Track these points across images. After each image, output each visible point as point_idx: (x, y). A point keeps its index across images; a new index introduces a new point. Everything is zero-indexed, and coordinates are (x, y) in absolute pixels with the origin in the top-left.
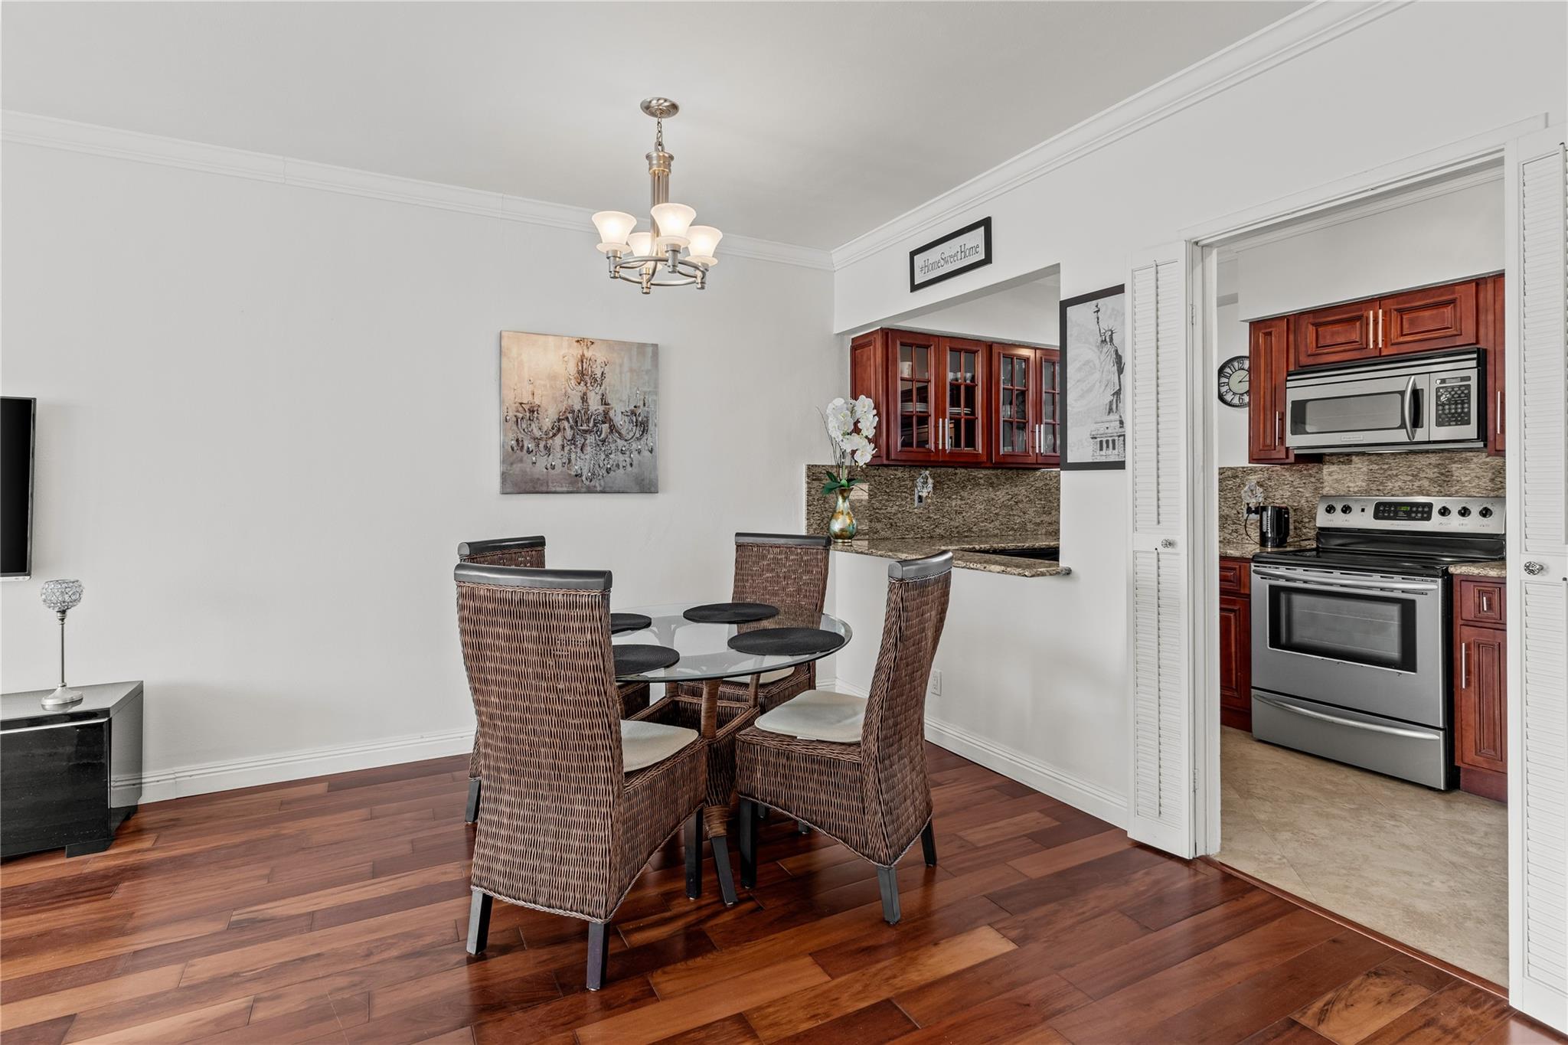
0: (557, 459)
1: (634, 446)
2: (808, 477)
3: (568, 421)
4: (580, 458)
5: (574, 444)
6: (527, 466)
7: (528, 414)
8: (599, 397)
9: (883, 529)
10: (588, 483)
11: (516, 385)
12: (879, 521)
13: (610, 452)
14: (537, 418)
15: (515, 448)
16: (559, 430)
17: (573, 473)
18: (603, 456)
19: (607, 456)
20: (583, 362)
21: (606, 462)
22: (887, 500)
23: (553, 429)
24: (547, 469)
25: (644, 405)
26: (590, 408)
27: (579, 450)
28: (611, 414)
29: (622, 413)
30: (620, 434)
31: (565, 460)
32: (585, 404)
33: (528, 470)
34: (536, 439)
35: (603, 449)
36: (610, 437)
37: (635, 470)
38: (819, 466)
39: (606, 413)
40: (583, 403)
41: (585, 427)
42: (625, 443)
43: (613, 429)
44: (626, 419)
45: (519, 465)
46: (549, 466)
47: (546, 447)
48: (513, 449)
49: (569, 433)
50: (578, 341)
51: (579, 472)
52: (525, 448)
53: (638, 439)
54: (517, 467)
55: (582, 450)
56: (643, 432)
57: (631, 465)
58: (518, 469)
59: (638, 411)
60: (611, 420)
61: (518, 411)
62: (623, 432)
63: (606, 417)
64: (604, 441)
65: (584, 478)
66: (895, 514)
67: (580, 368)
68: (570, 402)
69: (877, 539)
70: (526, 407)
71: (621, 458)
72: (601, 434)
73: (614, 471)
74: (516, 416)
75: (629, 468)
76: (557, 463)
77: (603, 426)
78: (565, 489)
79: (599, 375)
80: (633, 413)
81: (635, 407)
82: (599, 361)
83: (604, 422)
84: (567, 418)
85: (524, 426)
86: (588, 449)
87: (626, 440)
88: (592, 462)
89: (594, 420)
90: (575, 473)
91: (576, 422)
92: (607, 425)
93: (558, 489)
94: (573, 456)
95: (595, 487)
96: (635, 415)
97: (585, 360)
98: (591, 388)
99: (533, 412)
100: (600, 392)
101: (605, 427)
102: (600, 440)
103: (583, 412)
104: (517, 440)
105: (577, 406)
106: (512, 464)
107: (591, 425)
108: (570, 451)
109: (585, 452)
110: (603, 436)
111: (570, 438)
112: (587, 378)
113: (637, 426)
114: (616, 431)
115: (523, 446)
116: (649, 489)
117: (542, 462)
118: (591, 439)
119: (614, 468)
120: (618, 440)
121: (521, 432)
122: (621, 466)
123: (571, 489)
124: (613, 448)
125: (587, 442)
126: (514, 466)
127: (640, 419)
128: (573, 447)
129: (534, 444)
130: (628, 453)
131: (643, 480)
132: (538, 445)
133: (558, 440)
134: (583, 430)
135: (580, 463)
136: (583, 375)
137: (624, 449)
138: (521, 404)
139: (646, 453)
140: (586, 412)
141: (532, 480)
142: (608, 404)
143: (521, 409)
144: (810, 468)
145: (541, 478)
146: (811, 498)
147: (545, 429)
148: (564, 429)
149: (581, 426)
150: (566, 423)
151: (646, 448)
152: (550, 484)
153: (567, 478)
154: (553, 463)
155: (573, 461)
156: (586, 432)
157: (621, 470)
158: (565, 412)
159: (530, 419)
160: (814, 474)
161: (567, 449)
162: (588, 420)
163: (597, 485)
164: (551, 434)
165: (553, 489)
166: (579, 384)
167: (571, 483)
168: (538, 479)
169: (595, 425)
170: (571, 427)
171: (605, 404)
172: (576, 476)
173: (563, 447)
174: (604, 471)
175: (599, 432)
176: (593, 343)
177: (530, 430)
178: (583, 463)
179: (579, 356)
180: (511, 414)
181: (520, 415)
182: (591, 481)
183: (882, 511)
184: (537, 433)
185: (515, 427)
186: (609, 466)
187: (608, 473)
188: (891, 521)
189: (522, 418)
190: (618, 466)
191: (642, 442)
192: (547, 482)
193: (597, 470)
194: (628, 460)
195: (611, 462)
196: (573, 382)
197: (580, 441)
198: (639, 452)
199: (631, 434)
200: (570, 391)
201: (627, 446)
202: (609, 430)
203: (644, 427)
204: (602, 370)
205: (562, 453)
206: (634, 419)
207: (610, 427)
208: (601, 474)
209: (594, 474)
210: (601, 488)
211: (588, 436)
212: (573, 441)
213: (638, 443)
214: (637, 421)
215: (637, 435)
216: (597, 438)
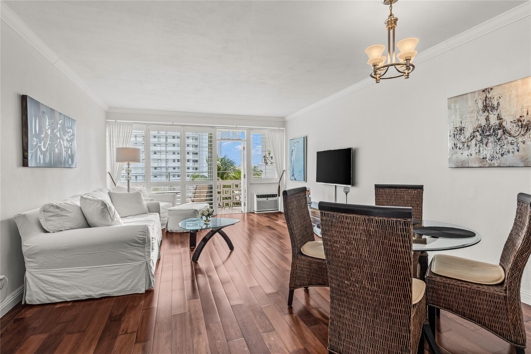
0: (473, 150)
1: (520, 139)
3: (479, 132)
4: (485, 149)
5: (482, 143)
6: (459, 155)
7: (459, 132)
8: (496, 116)
10: (490, 162)
11: (454, 120)
13: (503, 144)
14: (463, 133)
15: (454, 148)
16: (474, 137)
17: (482, 157)
18: (498, 147)
19: (501, 147)
20: (486, 100)
21: (501, 150)
23: (471, 137)
24: (468, 156)
25: (528, 114)
26: (491, 123)
27: (484, 145)
28: (504, 124)
29: (511, 122)
30: (510, 134)
31: (477, 151)
32: (488, 121)
33: (459, 157)
34: (463, 143)
35: (499, 143)
36: (503, 136)
37: (521, 153)
39: (500, 124)
40: (487, 121)
41: (488, 133)
42: (513, 139)
43: (505, 132)
44: (514, 125)
45: (456, 155)
46: (469, 154)
47: (467, 146)
48: (453, 148)
49: (479, 138)
50: (483, 91)
51: (485, 156)
52: (458, 147)
53: (523, 135)
54: (455, 156)
55: (486, 145)
56: (527, 130)
57: (518, 151)
58: (455, 157)
59: (522, 119)
60: (504, 127)
61: (455, 131)
62: (512, 132)
63: (500, 126)
64: (499, 139)
65: (487, 159)
67: (485, 104)
68: (480, 122)
70: (458, 129)
71: (510, 147)
72: (497, 136)
73: (506, 155)
74: (454, 134)
75: (516, 153)
76: (474, 153)
77: (499, 131)
78: (477, 165)
79: (496, 105)
80: (519, 120)
81: (521, 117)
82: (496, 97)
83: (499, 129)
84: (478, 131)
85: (457, 137)
86: (490, 144)
87: (514, 137)
88: (492, 151)
89: (493, 129)
90: (483, 157)
91: (483, 132)
92: (502, 130)
93: (474, 165)
94: (481, 149)
95: (494, 164)
96: (521, 121)
97: (487, 99)
98: (491, 113)
99: (461, 130)
100: (497, 113)
101: (500, 132)
102: (497, 139)
103: (486, 126)
104: (455, 144)
105: (484, 124)
106: (452, 155)
107: (491, 132)
108: (480, 146)
109: (488, 146)
110: (499, 136)
111: (480, 140)
112: (489, 109)
113: (522, 127)
114: (507, 133)
115: (457, 147)
117: (466, 153)
118: (491, 139)
119: (506, 153)
120: (509, 138)
121: (456, 140)
122: (511, 152)
123: (480, 165)
124: (505, 142)
125: (489, 141)
126: (453, 155)
127: (524, 123)
128: (481, 144)
129: (462, 145)
130: (515, 144)
131: (527, 159)
132: (464, 145)
133: (474, 142)
134: (487, 135)
135: (485, 152)
136: (486, 107)
137: (513, 142)
138: (456, 128)
140: (488, 126)
141: (461, 162)
142: (502, 119)
143: (456, 130)
145: (465, 160)
147: (467, 137)
148: (477, 136)
149: (486, 133)
150: (477, 134)
152: (470, 163)
153: (478, 159)
154: (471, 153)
155: (481, 151)
156: (488, 136)
157: (511, 154)
158: (477, 128)
159: (460, 134)
161: (478, 145)
162: (490, 129)
163: (495, 163)
164: (470, 139)
165: (471, 166)
166: (484, 112)
167: (480, 162)
168: (464, 161)
169: (494, 131)
170: (480, 135)
171: (500, 119)
172: (483, 158)
173: (476, 145)
174: (500, 155)
176: (492, 89)
177: (460, 139)
178: (487, 151)
179: (484, 98)
180: (452, 133)
181: (456, 133)
182: (492, 161)
184: (463, 140)
185: (453, 139)
186: (503, 152)
187: (502, 156)
189: (457, 134)
190: (509, 152)
191: (526, 136)
192: (468, 162)
193: (495, 155)
194: (516, 148)
195: (504, 150)
196: (481, 112)
197: (485, 141)
198: (524, 143)
199: (518, 133)
200: (479, 117)
201: (515, 140)
202: (502, 133)
203: (527, 127)
204: (498, 101)
205: (476, 147)
206: (520, 124)
207: (503, 131)
208: (498, 157)
209: (493, 157)
210: (498, 165)
211: (489, 138)
212: (481, 141)
213: (523, 137)
214: (522, 125)
215: (522, 133)
216: (495, 138)
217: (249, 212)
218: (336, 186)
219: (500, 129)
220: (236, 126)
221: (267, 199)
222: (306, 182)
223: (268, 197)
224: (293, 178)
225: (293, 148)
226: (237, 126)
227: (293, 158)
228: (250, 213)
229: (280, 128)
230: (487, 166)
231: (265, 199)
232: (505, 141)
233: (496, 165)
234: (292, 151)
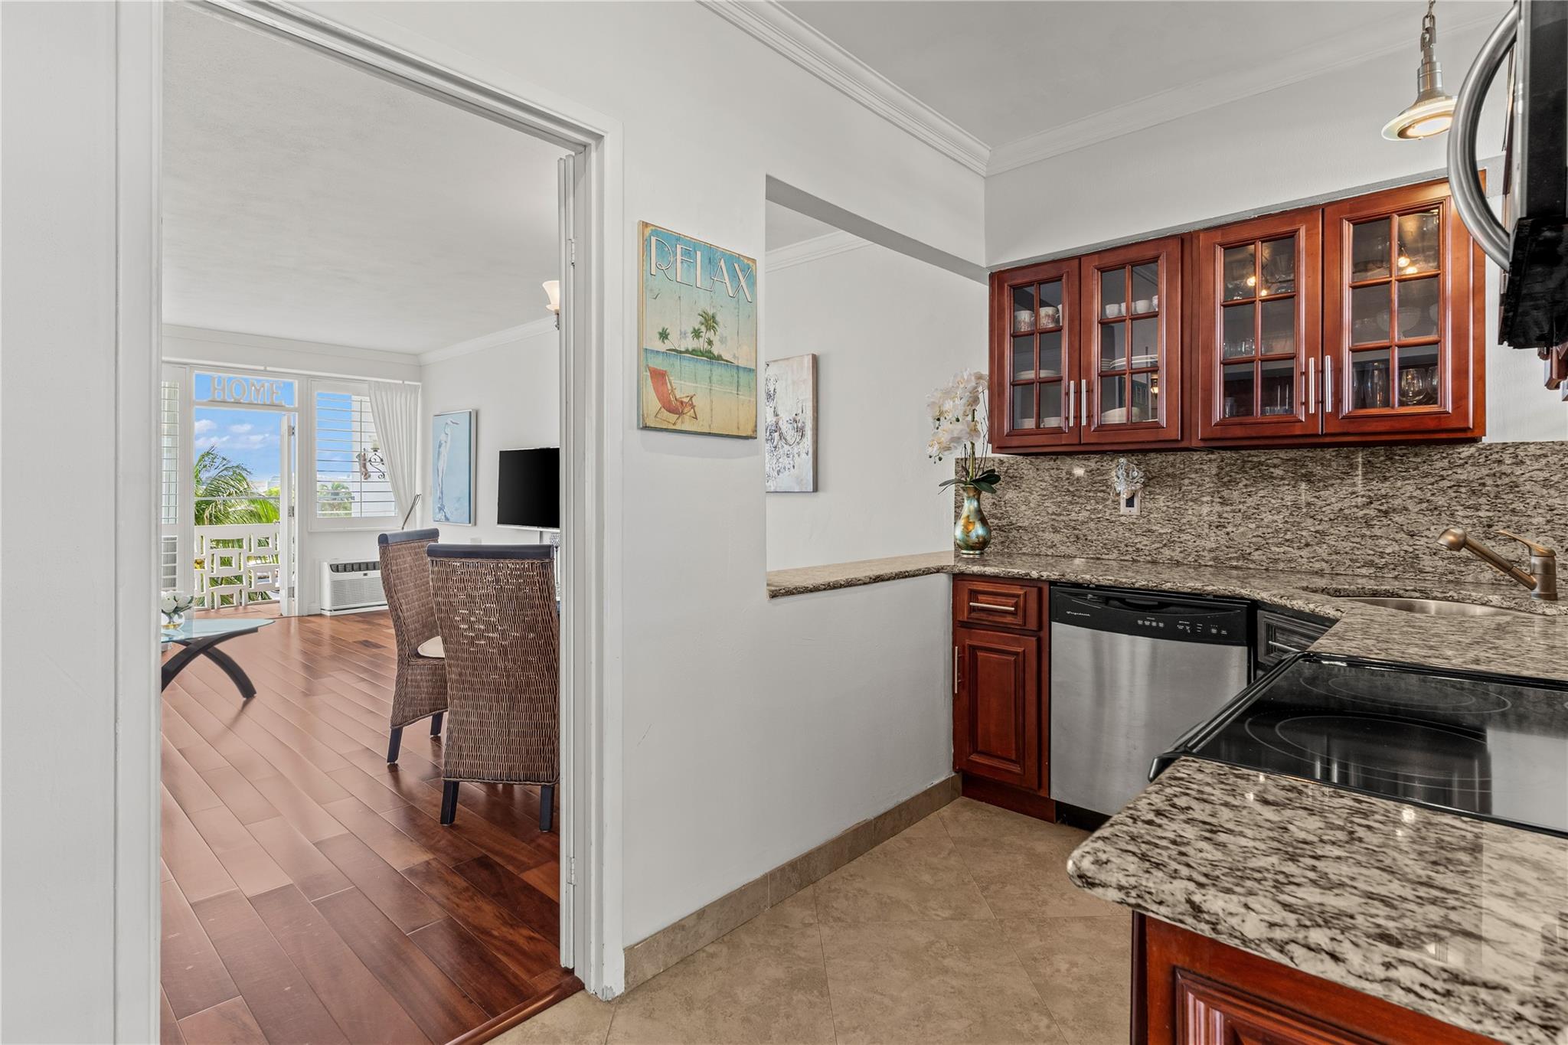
1: (796, 449)
2: (957, 473)
13: (779, 456)
18: (775, 460)
19: (778, 459)
21: (777, 465)
25: (802, 411)
26: (767, 420)
28: (780, 423)
29: (787, 421)
30: (786, 440)
35: (776, 454)
36: (779, 443)
39: (777, 424)
43: (781, 435)
44: (790, 426)
56: (802, 436)
59: (798, 418)
60: (780, 428)
62: (788, 438)
63: (777, 427)
64: (775, 447)
72: (773, 442)
73: (783, 472)
79: (772, 392)
80: (794, 420)
81: (796, 414)
82: (771, 380)
83: (776, 432)
87: (790, 445)
88: (769, 465)
89: (770, 429)
92: (778, 434)
95: (770, 487)
96: (796, 422)
98: (767, 403)
100: (773, 406)
101: (776, 435)
102: (773, 447)
113: (797, 431)
114: (783, 438)
118: (768, 446)
119: (783, 469)
120: (785, 446)
122: (787, 468)
124: (781, 453)
127: (799, 425)
130: (792, 456)
131: (803, 480)
137: (789, 452)
139: (804, 455)
142: (778, 415)
144: (958, 462)
151: (804, 450)
157: (788, 471)
162: (766, 430)
163: (773, 484)
169: (770, 434)
174: (777, 473)
175: (772, 440)
182: (769, 481)
186: (779, 468)
193: (772, 472)
194: (792, 462)
195: (781, 465)
198: (799, 454)
199: (794, 439)
201: (791, 450)
202: (779, 438)
203: (802, 432)
204: (773, 386)
206: (795, 425)
208: (775, 475)
209: (770, 475)
210: (775, 488)
213: (798, 446)
214: (797, 427)
215: (798, 439)
217: (306, 614)
218: (541, 532)
220: (262, 368)
221: (365, 575)
222: (475, 524)
223: (367, 569)
224: (441, 516)
225: (443, 437)
226: (268, 369)
227: (442, 464)
228: (309, 616)
229: (406, 382)
231: (359, 575)
234: (440, 447)
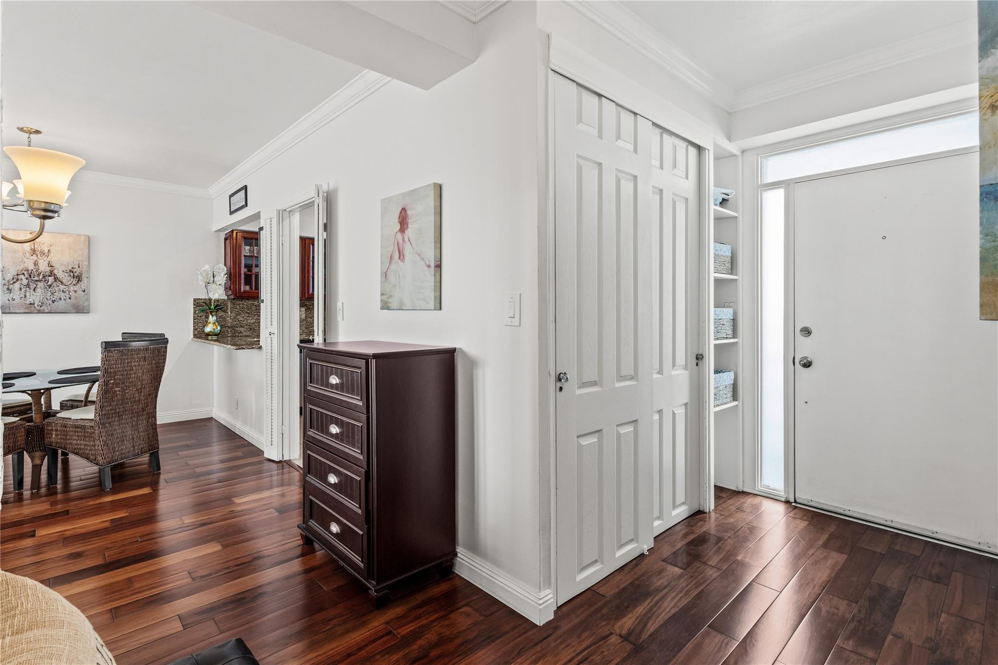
0: (16, 294)
1: (72, 288)
2: (194, 305)
3: (25, 276)
4: (33, 294)
8: (46, 263)
9: (245, 331)
10: (39, 308)
12: (242, 327)
13: (54, 291)
16: (18, 280)
17: (28, 303)
18: (49, 294)
19: (52, 294)
20: (34, 244)
21: (52, 297)
22: (247, 317)
23: (13, 279)
24: (9, 300)
25: (79, 267)
26: (40, 268)
27: (32, 291)
28: (55, 272)
29: (63, 271)
30: (61, 282)
31: (22, 296)
32: (36, 266)
35: (50, 290)
36: (55, 284)
37: (72, 301)
38: (202, 299)
39: (51, 272)
41: (36, 278)
42: (66, 287)
43: (56, 279)
44: (66, 274)
46: (10, 299)
49: (25, 282)
50: (31, 233)
51: (33, 302)
53: (74, 285)
55: (34, 290)
56: (78, 281)
57: (70, 298)
60: (55, 275)
62: (64, 281)
63: (51, 273)
64: (50, 286)
65: (36, 305)
66: (253, 324)
67: (33, 247)
68: (26, 265)
69: (241, 336)
71: (62, 295)
72: (48, 283)
73: (58, 302)
75: (68, 300)
76: (17, 297)
77: (50, 278)
78: (23, 311)
79: (46, 251)
80: (71, 271)
81: (72, 268)
82: (45, 244)
84: (24, 274)
86: (39, 290)
87: (66, 285)
88: (42, 297)
89: (43, 275)
90: (30, 303)
91: (30, 276)
92: (53, 278)
93: (18, 311)
94: (28, 294)
95: (44, 310)
96: (73, 272)
97: (36, 243)
98: (41, 258)
100: (47, 260)
102: (47, 286)
103: (35, 270)
105: (31, 267)
107: (41, 277)
108: (26, 291)
109: (36, 291)
110: (49, 283)
111: (26, 284)
112: (38, 253)
113: (73, 278)
114: (59, 281)
116: (83, 311)
118: (41, 285)
119: (58, 300)
120: (61, 285)
122: (62, 299)
123: (26, 311)
125: (38, 286)
127: (76, 274)
128: (28, 289)
130: (67, 292)
131: (78, 306)
133: (17, 285)
134: (35, 280)
135: (33, 297)
136: (34, 251)
137: (64, 290)
139: (80, 292)
140: (37, 271)
142: (53, 267)
144: (195, 300)
146: (196, 316)
147: (7, 279)
148: (21, 279)
149: (34, 278)
150: (22, 277)
151: (81, 290)
152: (11, 308)
153: (24, 305)
154: (14, 298)
155: (28, 296)
156: (37, 281)
157: (63, 301)
158: (22, 270)
160: (197, 303)
161: (23, 290)
162: (39, 275)
163: (46, 309)
164: (12, 282)
165: (13, 311)
166: (32, 256)
167: (27, 308)
169: (44, 277)
170: (27, 279)
171: (51, 266)
172: (30, 304)
173: (21, 289)
174: (50, 302)
175: (47, 281)
178: (36, 297)
182: (41, 307)
183: (245, 322)
186: (54, 299)
187: (53, 302)
188: (250, 327)
190: (60, 299)
191: (77, 286)
192: (9, 308)
193: (45, 301)
194: (68, 296)
195: (55, 297)
196: (28, 255)
197: (33, 286)
198: (75, 292)
199: (70, 283)
200: (25, 259)
201: (67, 289)
202: (54, 280)
203: (79, 278)
204: (49, 248)
205: (20, 292)
206: (72, 274)
207: (55, 278)
208: (48, 303)
209: (43, 303)
210: (48, 311)
211: (39, 283)
212: (28, 286)
213: (75, 287)
214: (74, 275)
215: (74, 283)
216: (45, 284)
219: (51, 276)
230: (36, 311)
232: (57, 289)
233: (47, 311)
